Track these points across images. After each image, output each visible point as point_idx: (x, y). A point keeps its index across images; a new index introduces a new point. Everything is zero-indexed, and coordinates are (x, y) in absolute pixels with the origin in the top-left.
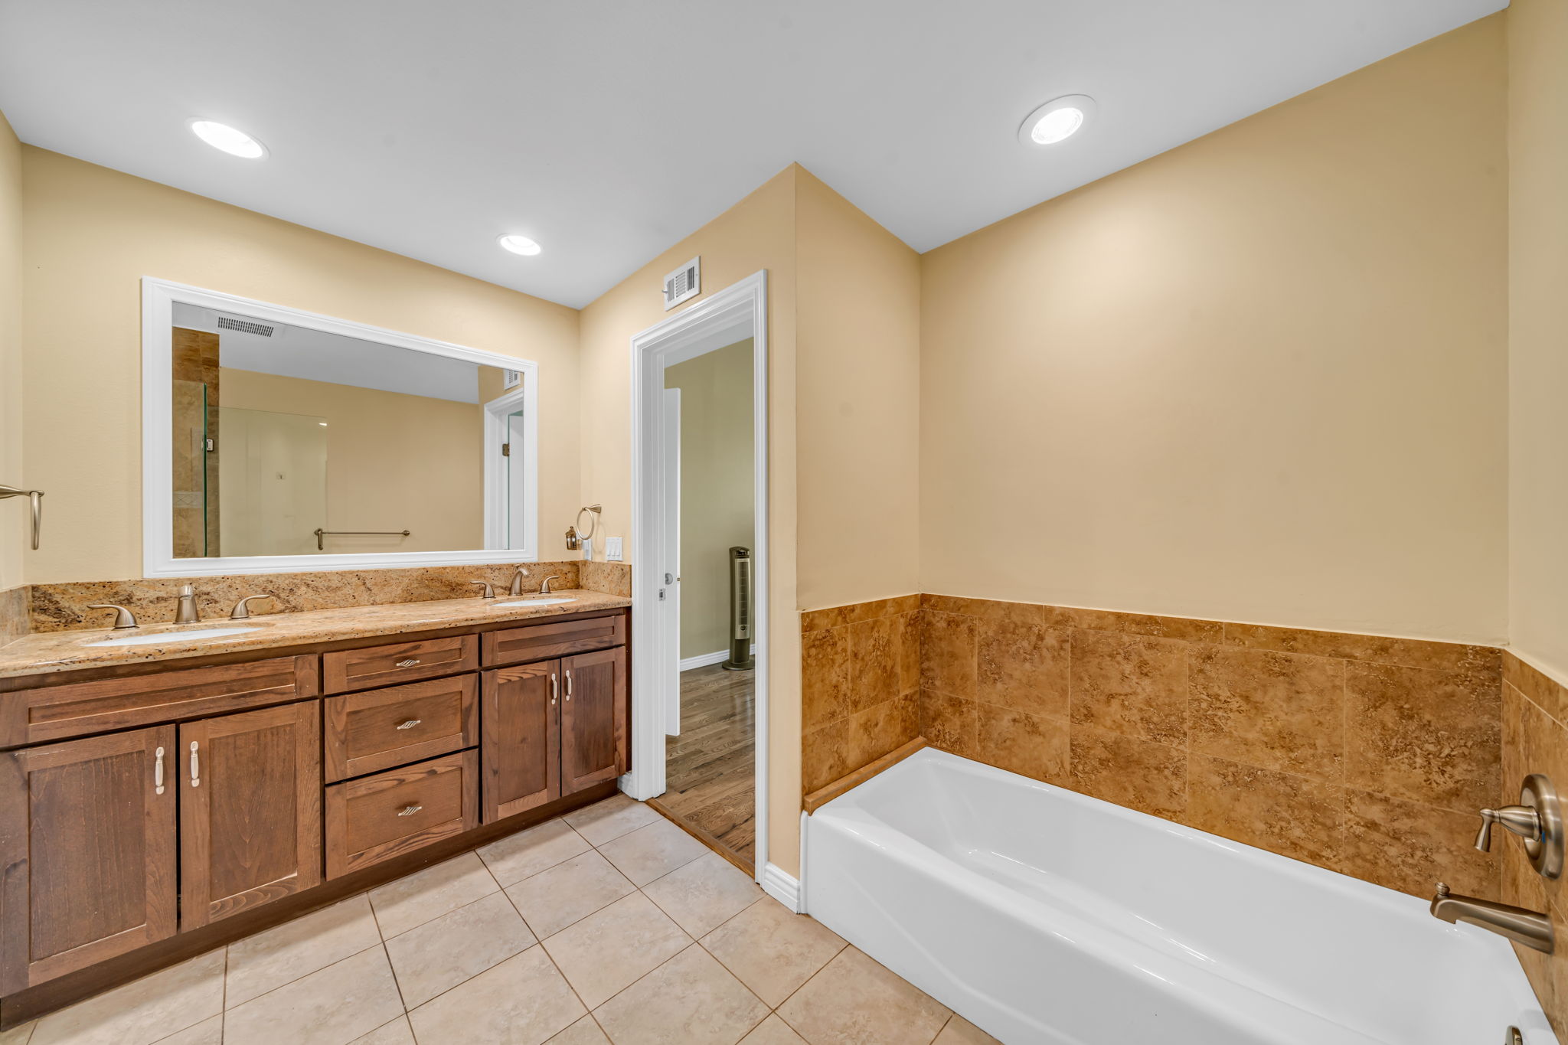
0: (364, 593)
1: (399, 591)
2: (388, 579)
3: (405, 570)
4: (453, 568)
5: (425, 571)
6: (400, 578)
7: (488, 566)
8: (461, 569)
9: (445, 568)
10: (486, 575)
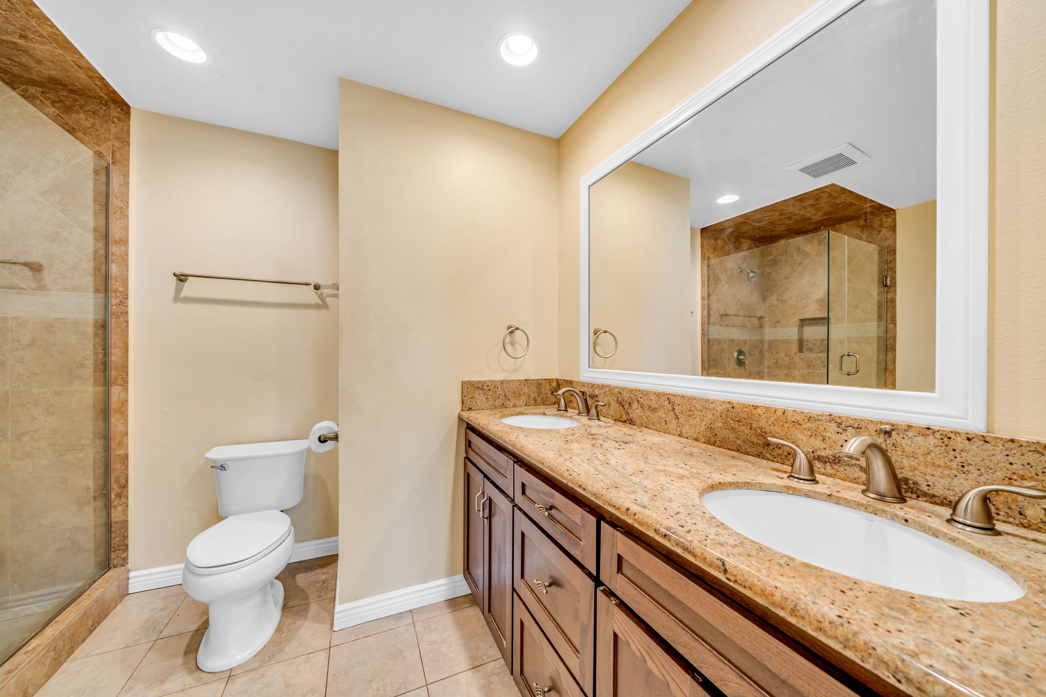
0: (674, 421)
1: (703, 428)
2: (693, 409)
3: (709, 400)
4: (768, 409)
5: (730, 406)
6: (704, 410)
7: (832, 418)
8: (780, 413)
9: (756, 407)
10: (827, 434)
